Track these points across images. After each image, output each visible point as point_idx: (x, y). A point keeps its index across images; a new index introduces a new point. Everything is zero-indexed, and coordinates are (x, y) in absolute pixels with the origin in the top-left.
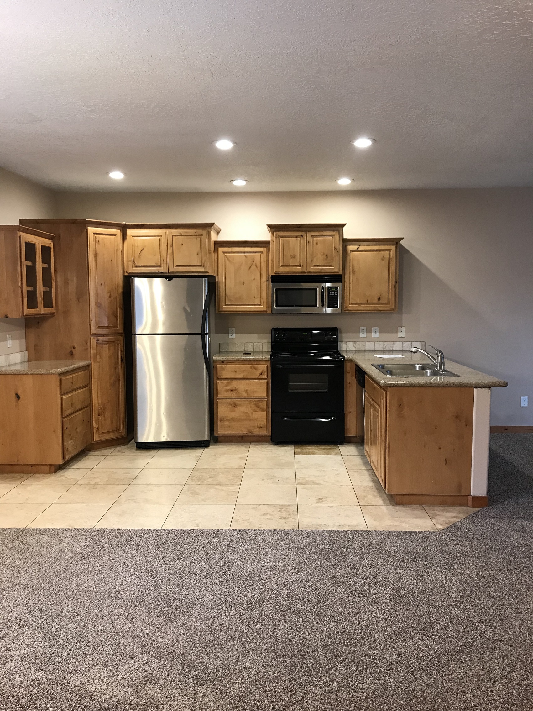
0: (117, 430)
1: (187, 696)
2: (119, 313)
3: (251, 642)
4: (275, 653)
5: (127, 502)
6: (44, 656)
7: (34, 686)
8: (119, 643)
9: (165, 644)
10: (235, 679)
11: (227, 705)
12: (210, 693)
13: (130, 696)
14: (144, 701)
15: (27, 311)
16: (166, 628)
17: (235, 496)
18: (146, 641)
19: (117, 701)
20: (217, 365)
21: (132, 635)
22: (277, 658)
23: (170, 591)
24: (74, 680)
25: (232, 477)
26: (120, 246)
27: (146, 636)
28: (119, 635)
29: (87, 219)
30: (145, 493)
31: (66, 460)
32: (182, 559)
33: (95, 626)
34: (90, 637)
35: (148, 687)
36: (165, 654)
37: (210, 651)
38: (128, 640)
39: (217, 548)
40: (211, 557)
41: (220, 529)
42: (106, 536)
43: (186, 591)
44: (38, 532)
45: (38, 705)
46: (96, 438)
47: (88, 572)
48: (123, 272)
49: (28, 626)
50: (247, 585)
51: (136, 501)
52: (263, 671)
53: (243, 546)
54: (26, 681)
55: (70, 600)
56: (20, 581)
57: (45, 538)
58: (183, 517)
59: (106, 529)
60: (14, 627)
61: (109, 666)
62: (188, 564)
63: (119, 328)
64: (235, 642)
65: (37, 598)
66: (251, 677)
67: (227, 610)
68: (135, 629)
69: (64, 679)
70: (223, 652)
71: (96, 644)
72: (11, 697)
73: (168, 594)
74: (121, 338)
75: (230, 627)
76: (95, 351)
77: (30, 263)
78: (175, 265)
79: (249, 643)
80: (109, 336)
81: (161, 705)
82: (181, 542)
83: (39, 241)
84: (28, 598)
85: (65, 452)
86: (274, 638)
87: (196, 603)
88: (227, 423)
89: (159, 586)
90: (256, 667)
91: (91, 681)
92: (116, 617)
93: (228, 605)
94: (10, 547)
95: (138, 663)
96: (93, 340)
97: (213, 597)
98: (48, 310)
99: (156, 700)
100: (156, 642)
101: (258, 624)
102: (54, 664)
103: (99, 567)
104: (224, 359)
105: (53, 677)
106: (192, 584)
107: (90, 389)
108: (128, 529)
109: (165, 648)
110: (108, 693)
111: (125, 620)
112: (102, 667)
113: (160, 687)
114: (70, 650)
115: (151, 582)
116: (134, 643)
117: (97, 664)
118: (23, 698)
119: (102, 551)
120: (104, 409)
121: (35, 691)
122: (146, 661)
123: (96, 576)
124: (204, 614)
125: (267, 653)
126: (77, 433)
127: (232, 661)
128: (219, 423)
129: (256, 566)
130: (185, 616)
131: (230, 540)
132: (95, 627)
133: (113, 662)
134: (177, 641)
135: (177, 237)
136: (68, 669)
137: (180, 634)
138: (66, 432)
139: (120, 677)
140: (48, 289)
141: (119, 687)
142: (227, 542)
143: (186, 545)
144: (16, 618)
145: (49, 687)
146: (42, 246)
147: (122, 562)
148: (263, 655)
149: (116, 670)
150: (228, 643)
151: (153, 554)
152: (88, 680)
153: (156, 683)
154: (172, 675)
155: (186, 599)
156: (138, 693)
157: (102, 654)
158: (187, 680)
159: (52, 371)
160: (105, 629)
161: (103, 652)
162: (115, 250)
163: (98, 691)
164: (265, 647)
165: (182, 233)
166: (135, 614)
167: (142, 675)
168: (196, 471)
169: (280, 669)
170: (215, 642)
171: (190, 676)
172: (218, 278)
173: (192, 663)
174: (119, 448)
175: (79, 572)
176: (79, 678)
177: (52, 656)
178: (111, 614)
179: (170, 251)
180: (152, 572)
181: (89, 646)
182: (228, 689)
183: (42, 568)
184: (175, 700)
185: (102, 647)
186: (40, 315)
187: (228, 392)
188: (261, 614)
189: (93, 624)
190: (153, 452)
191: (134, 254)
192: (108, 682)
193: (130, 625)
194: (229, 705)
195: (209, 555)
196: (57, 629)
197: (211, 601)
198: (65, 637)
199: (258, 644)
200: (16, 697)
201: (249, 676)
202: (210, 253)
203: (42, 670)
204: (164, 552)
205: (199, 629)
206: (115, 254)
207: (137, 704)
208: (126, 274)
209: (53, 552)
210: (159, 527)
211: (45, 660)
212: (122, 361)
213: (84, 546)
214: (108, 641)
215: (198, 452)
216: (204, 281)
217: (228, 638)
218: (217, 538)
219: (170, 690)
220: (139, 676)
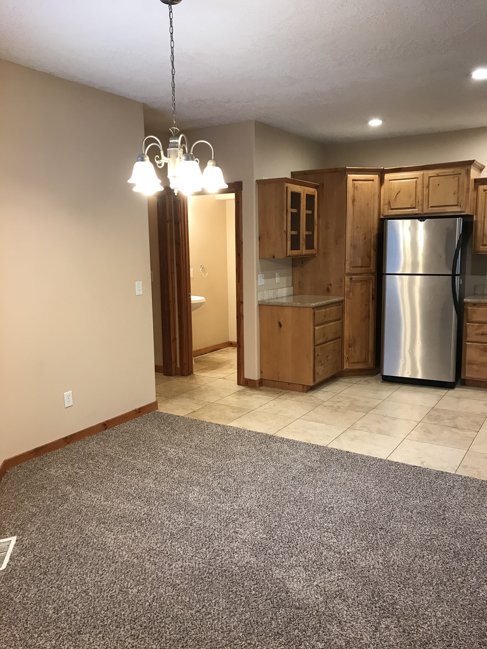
0: (365, 362)
1: (370, 623)
2: (373, 254)
3: (448, 593)
4: (471, 612)
5: (361, 429)
6: (260, 545)
7: (246, 568)
8: (322, 553)
9: (362, 567)
10: (421, 623)
11: (407, 645)
12: (393, 628)
13: (319, 603)
14: (330, 613)
15: (290, 252)
16: (366, 553)
17: (469, 442)
18: (345, 559)
19: (307, 604)
20: (469, 308)
21: (334, 550)
22: (472, 618)
23: (379, 519)
24: (278, 573)
25: (472, 422)
26: (377, 190)
27: (347, 555)
28: (324, 547)
29: (347, 167)
30: (380, 423)
31: (316, 383)
32: (399, 492)
33: (306, 532)
34: (299, 540)
35: (338, 601)
36: (359, 576)
37: (404, 588)
38: (330, 553)
39: (436, 490)
40: (428, 497)
41: (444, 471)
42: (334, 456)
43: (395, 524)
44: (281, 441)
45: (245, 585)
46: (346, 366)
47: (312, 484)
48: (379, 215)
49: (255, 517)
50: (459, 534)
51: (369, 429)
52: (453, 626)
53: (465, 494)
54: (241, 562)
55: (291, 504)
56: (258, 478)
57: (286, 447)
58: (409, 453)
59: (337, 449)
60: (245, 515)
61: (309, 571)
62: (403, 498)
63: (372, 268)
64: (431, 588)
65: (267, 496)
66: (438, 627)
67: (431, 554)
68: (339, 545)
69: (271, 569)
70: (416, 593)
71: (302, 548)
72: (227, 572)
73: (377, 521)
74: (373, 277)
75: (430, 571)
76: (349, 289)
77: (295, 211)
78: (430, 206)
79: (445, 593)
80: (363, 275)
81: (344, 622)
82: (402, 476)
83: (304, 191)
84: (260, 494)
85: (316, 375)
86: (475, 597)
87: (401, 538)
88: (475, 367)
89: (370, 512)
90: (447, 619)
91: (291, 579)
92: (325, 530)
93: (433, 549)
94: (258, 448)
95: (334, 576)
96: (347, 279)
97: (420, 537)
98: (309, 252)
99: (341, 616)
100: (354, 562)
101: (460, 578)
102: (266, 554)
103: (322, 482)
104: (476, 302)
105: (262, 565)
106: (402, 518)
107: (342, 322)
108: (355, 453)
109: (361, 571)
110: (302, 594)
111: (332, 535)
112: (303, 570)
113: (348, 605)
114: (281, 546)
115: (364, 506)
116: (335, 557)
117: (300, 566)
118: (236, 575)
119: (328, 468)
120: (354, 341)
121: (246, 572)
122: (341, 577)
123: (317, 490)
124: (406, 550)
125: (462, 609)
126: (328, 360)
127: (423, 605)
128: (467, 366)
129: (474, 518)
130: (388, 547)
131: (452, 485)
132: (306, 534)
133: (312, 568)
134: (374, 568)
135: (433, 178)
136: (275, 562)
137: (378, 562)
138: (318, 359)
139: (315, 583)
140: (311, 233)
141: (312, 592)
142: (449, 486)
143: (405, 480)
144: (248, 508)
145: (257, 573)
146: (307, 195)
147: (342, 483)
148: (457, 610)
149: (313, 576)
150: (424, 587)
151: (372, 481)
152: (289, 577)
153: (345, 600)
154: (361, 598)
155: (392, 531)
156: (327, 603)
157: (306, 559)
158: (374, 608)
159: (307, 305)
160: (313, 537)
161: (307, 557)
162: (372, 195)
163: (294, 589)
164: (462, 603)
165: (439, 173)
166: (342, 532)
167: (335, 588)
168: (435, 410)
169: (472, 629)
170: (411, 581)
171: (377, 605)
172: (477, 218)
173: (382, 593)
174: (366, 378)
175: (305, 482)
176: (282, 572)
177: (266, 547)
178: (321, 525)
179: (425, 192)
180: (367, 497)
181: (297, 548)
182: (411, 631)
183: (277, 472)
184: (358, 622)
185: (307, 552)
186: (302, 256)
187: (479, 336)
188: (467, 568)
189: (305, 530)
190: (397, 386)
191: (390, 198)
192: (304, 585)
193: (335, 541)
194: (409, 646)
195: (426, 495)
196: (275, 526)
197: (416, 540)
198: (280, 534)
199: (455, 597)
200: (231, 572)
201: (437, 625)
202: (468, 192)
203: (256, 556)
204: (383, 481)
205: (398, 563)
206: (372, 199)
207: (324, 613)
208: (381, 217)
209: (288, 460)
210: (384, 457)
211: (260, 548)
212: (373, 298)
213: (314, 460)
214: (313, 548)
215: (442, 392)
216: (459, 222)
217: (425, 582)
218: (439, 480)
219: (356, 611)
220: (332, 588)
